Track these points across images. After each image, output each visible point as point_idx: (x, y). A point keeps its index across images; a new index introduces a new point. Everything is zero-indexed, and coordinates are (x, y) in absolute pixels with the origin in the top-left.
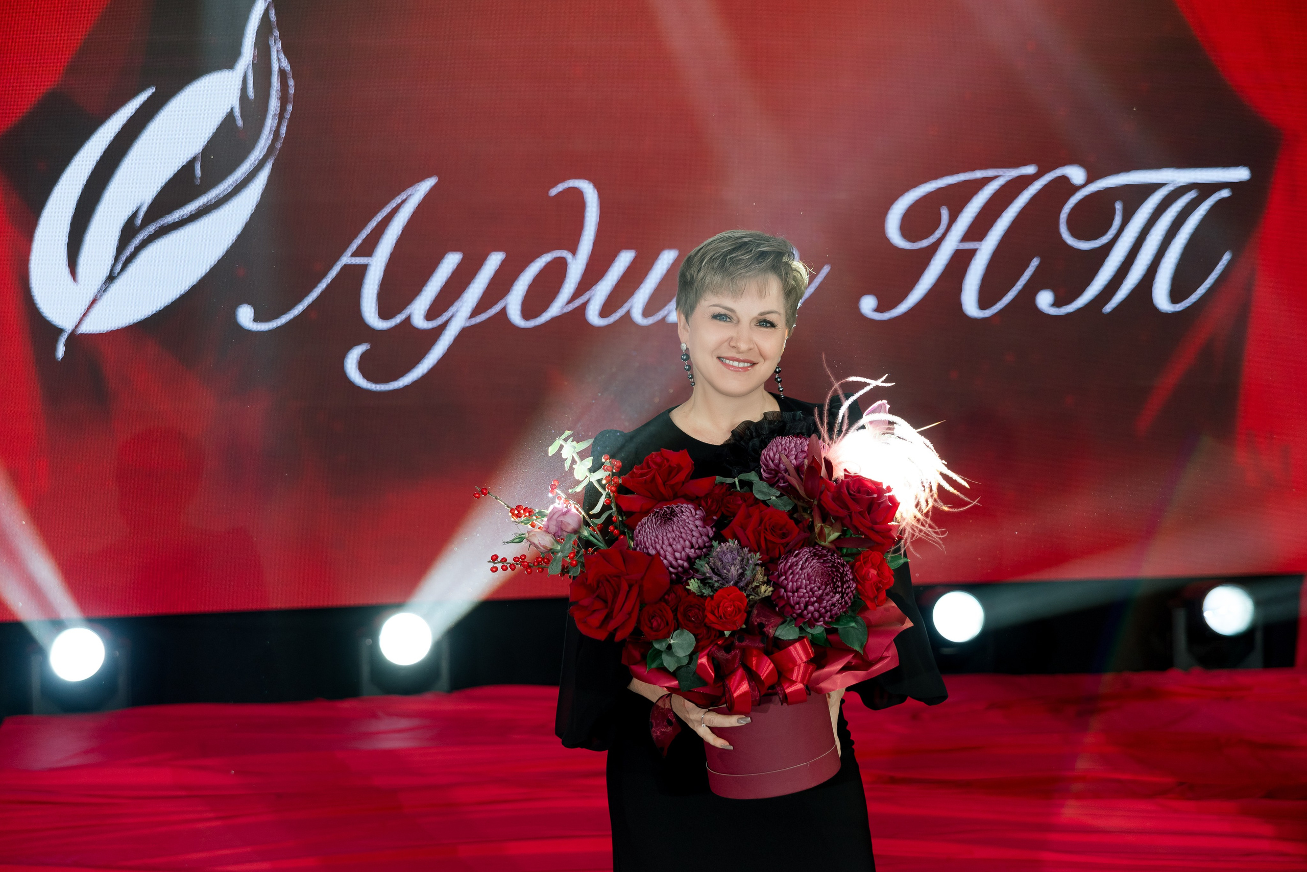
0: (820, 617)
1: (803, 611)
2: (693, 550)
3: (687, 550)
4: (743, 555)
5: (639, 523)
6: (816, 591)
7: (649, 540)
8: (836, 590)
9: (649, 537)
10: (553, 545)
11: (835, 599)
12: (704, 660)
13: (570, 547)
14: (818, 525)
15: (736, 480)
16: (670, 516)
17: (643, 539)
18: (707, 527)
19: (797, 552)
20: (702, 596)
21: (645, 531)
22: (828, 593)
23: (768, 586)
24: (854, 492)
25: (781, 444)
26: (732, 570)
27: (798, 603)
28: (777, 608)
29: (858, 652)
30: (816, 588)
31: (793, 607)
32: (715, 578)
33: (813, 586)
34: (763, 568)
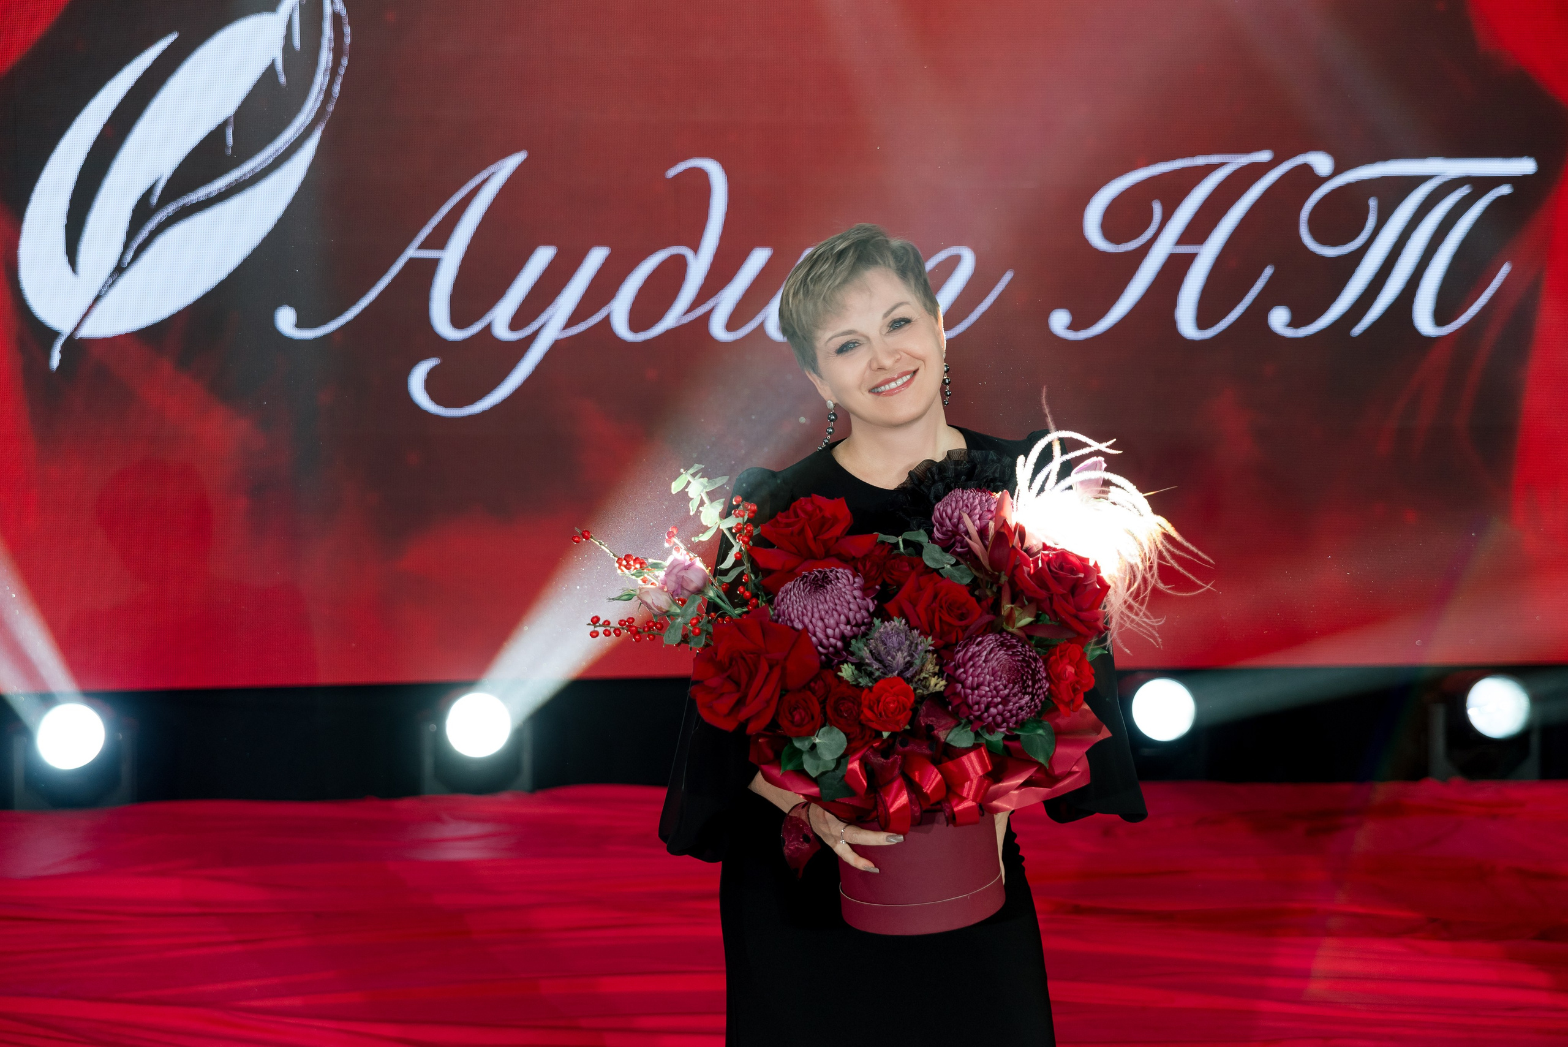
0: (1003, 722)
1: (982, 713)
2: (849, 627)
3: (842, 626)
4: (911, 638)
5: (783, 589)
6: (1002, 690)
7: (795, 611)
8: (1026, 690)
9: (795, 607)
10: (670, 606)
11: (1023, 702)
12: (855, 765)
13: (694, 612)
14: (1007, 607)
15: (900, 540)
16: (823, 582)
17: (788, 608)
18: (867, 599)
19: (980, 639)
20: (858, 686)
21: (790, 600)
22: (1016, 693)
23: (940, 679)
24: (1056, 569)
25: (962, 498)
26: (898, 658)
27: (978, 703)
28: (950, 707)
29: (1043, 765)
30: (1001, 687)
31: (970, 707)
32: (876, 665)
33: (998, 683)
34: (935, 655)
